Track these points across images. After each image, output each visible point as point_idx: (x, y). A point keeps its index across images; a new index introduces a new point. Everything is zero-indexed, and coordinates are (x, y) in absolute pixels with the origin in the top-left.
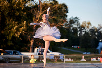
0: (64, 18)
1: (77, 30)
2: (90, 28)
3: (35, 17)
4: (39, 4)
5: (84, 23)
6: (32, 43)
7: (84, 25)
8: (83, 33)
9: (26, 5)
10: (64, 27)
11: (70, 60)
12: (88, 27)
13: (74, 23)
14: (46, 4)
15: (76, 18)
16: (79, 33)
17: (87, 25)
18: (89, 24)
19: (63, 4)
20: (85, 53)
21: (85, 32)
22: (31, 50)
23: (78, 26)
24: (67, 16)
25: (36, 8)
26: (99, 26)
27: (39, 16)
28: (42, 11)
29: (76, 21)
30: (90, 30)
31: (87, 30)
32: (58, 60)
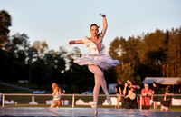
0: (5, 34)
1: (24, 54)
2: (46, 51)
5: (37, 43)
7: (36, 47)
8: (34, 60)
10: (4, 49)
11: (12, 102)
12: (42, 51)
13: (20, 42)
15: (23, 35)
16: (28, 59)
17: (41, 47)
18: (45, 45)
19: (3, 12)
21: (38, 58)
23: (27, 48)
24: (8, 31)
26: (61, 48)
29: (23, 40)
30: (46, 55)
31: (42, 55)
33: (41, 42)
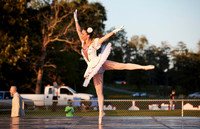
0: (99, 30)
1: (121, 51)
2: (146, 47)
3: (46, 28)
4: (53, 4)
5: (135, 38)
6: (39, 76)
7: (134, 42)
8: (133, 57)
9: (29, 5)
12: (141, 47)
13: (116, 39)
14: (66, 5)
16: (125, 56)
17: (140, 42)
18: (144, 40)
19: (97, 4)
20: (137, 94)
21: (137, 55)
22: (37, 89)
23: (124, 45)
24: (103, 26)
25: (47, 12)
26: (163, 43)
27: (53, 27)
28: (59, 16)
29: (120, 35)
30: (147, 51)
31: (141, 52)
32: (87, 108)
33: (140, 37)
